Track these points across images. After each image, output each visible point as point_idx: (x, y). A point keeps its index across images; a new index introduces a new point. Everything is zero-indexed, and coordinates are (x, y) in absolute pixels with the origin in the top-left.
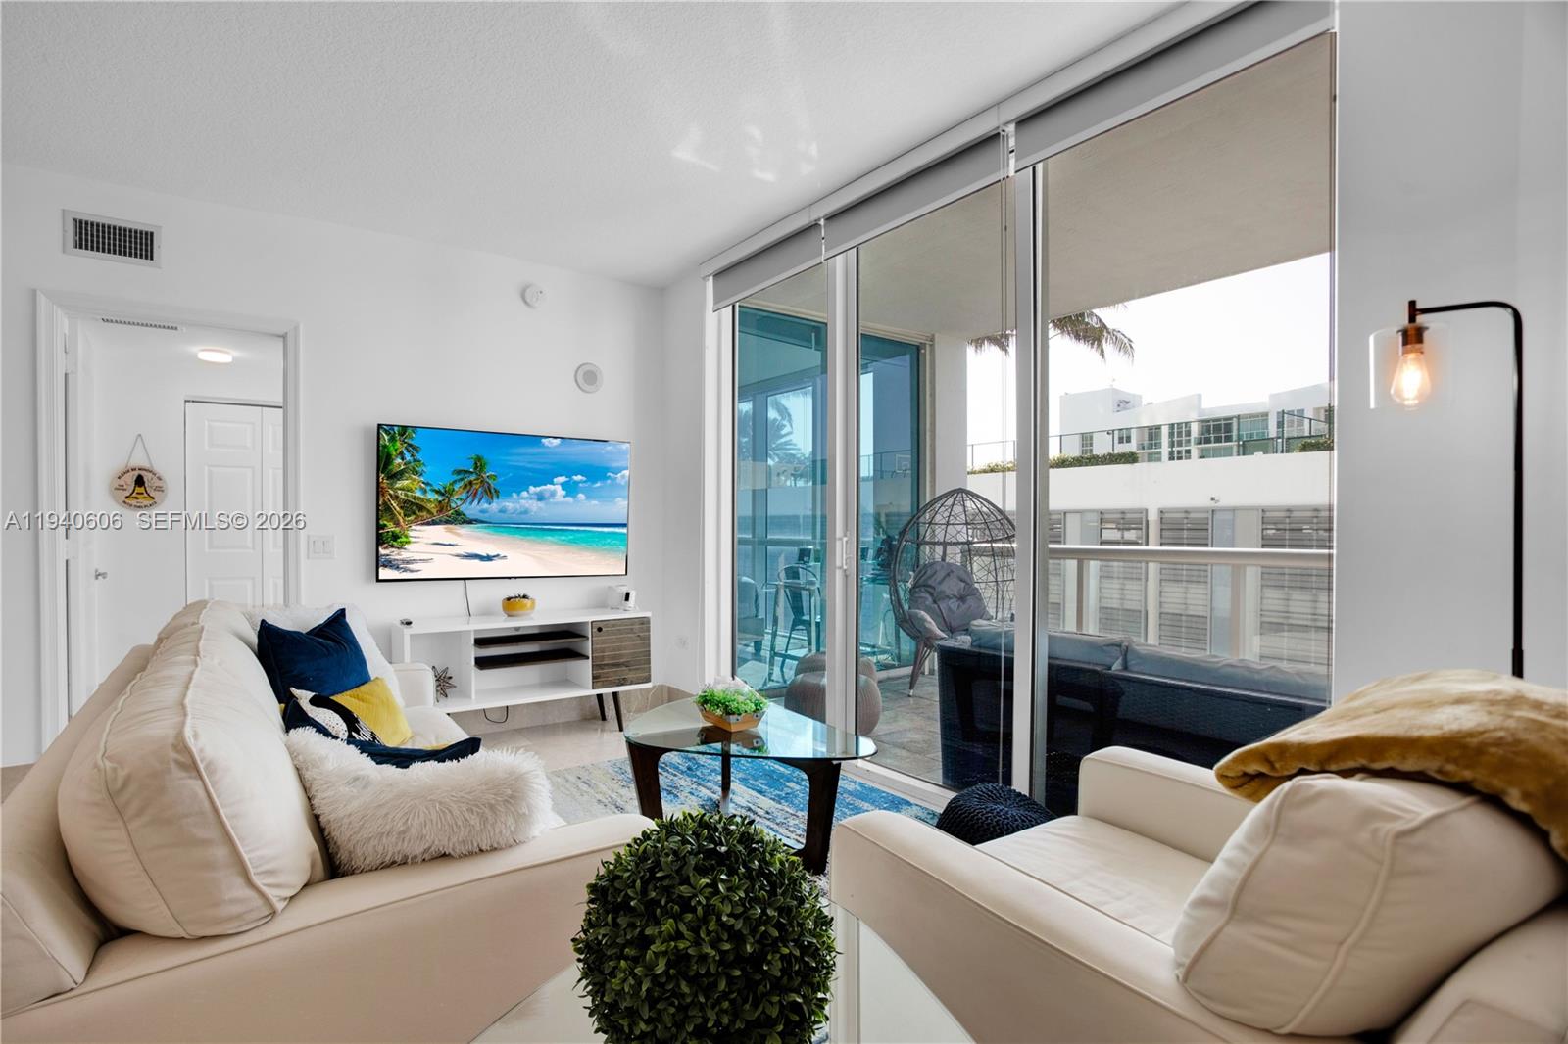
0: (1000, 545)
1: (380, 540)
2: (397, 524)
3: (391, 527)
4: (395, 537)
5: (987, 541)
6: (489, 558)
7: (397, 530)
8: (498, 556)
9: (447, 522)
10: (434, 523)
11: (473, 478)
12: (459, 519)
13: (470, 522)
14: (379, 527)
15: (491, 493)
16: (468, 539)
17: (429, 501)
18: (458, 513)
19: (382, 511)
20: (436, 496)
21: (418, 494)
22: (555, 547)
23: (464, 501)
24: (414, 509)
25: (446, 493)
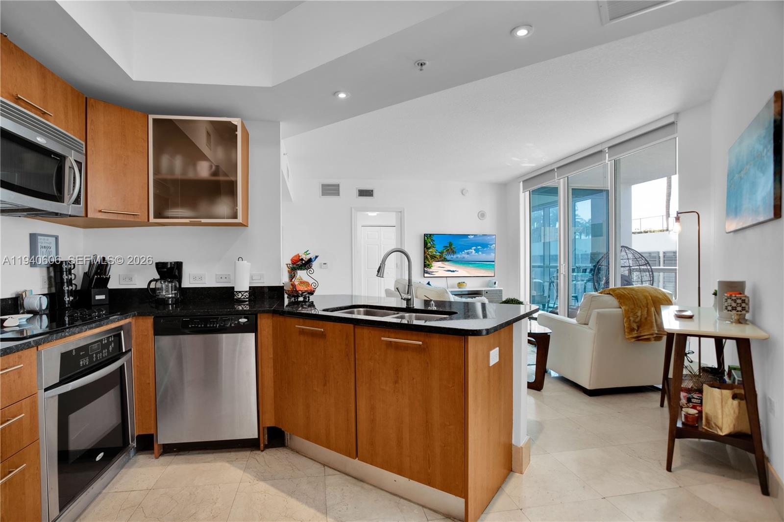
0: (643, 267)
1: (425, 266)
2: (429, 262)
3: (428, 262)
4: (429, 265)
5: (638, 266)
6: (453, 271)
7: (429, 263)
8: (456, 271)
9: (442, 261)
10: (439, 261)
11: (449, 248)
12: (445, 260)
13: (448, 261)
14: (425, 262)
15: (454, 252)
16: (448, 266)
17: (437, 255)
18: (445, 258)
19: (425, 258)
20: (439, 254)
21: (434, 253)
22: (472, 268)
23: (446, 255)
24: (433, 257)
25: (442, 253)
